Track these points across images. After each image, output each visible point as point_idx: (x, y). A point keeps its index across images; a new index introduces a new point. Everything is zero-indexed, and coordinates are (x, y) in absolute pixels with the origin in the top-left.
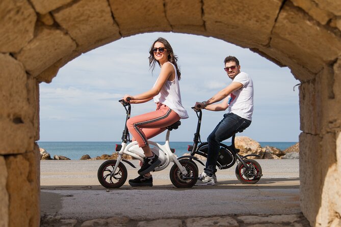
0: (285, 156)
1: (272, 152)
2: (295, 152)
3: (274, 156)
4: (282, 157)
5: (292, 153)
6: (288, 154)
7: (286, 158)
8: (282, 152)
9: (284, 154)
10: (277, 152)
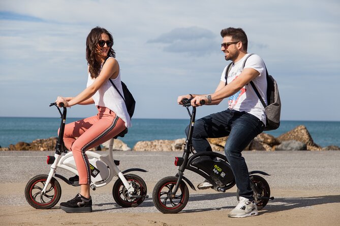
0: (279, 146)
1: (262, 140)
2: (294, 141)
3: (265, 146)
4: (276, 147)
5: (290, 141)
6: (284, 143)
7: (281, 150)
8: (275, 140)
9: (278, 144)
10: (269, 141)
